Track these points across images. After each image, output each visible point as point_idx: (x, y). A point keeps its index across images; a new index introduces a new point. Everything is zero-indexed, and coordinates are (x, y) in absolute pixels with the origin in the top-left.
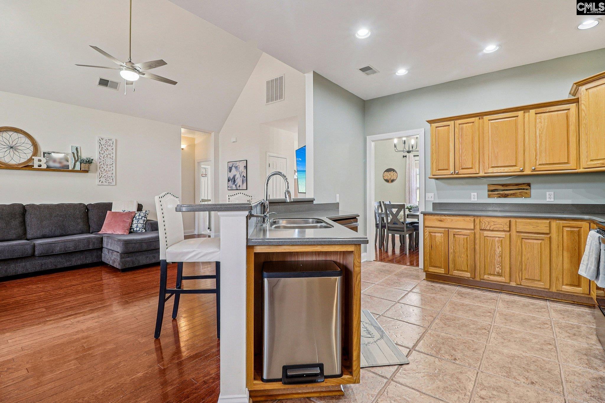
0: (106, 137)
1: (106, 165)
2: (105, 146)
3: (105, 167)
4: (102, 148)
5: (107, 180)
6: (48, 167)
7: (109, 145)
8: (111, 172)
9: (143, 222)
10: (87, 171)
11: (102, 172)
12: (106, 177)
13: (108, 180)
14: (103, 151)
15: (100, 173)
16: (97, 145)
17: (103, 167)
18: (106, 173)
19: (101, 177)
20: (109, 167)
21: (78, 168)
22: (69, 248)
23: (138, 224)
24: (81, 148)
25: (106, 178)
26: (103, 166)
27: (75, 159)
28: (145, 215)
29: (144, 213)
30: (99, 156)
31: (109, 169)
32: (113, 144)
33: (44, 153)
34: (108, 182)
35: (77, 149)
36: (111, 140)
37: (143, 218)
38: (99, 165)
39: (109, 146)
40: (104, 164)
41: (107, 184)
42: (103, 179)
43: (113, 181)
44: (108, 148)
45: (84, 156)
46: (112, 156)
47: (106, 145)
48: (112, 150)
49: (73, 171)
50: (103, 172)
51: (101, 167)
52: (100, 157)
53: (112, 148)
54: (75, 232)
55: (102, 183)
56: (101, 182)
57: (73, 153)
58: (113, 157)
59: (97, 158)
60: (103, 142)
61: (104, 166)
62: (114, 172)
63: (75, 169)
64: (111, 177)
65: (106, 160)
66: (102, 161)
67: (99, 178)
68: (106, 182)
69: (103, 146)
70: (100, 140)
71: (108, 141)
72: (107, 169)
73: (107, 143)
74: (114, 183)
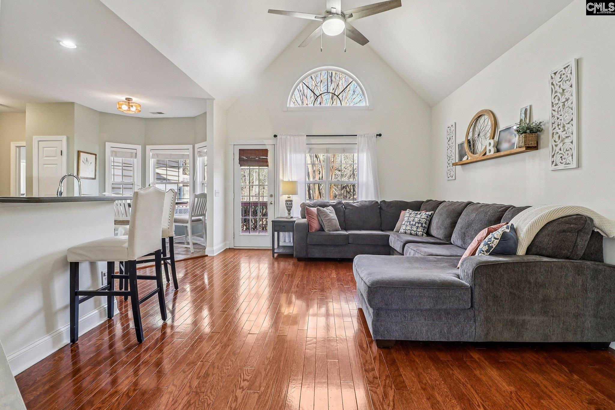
0: (559, 67)
1: (562, 125)
2: (560, 87)
3: (560, 132)
4: (556, 92)
5: (563, 157)
6: (496, 152)
7: (567, 79)
8: (567, 141)
10: (534, 148)
11: (556, 144)
13: (566, 159)
14: (557, 98)
15: (554, 146)
17: (558, 131)
18: (562, 144)
19: (554, 154)
25: (561, 155)
26: (557, 128)
30: (551, 111)
32: (571, 73)
33: (500, 132)
34: (564, 163)
35: (526, 110)
36: (567, 67)
39: (565, 81)
40: (558, 125)
41: (562, 166)
42: (557, 159)
43: (573, 158)
44: (564, 87)
46: (570, 102)
47: (561, 83)
48: (571, 89)
51: (555, 134)
52: (553, 113)
53: (570, 83)
55: (554, 167)
56: (554, 163)
58: (572, 103)
60: (557, 78)
61: (560, 129)
62: (575, 137)
64: (570, 150)
65: (561, 115)
66: (556, 120)
67: (551, 157)
68: (562, 162)
69: (557, 88)
70: (552, 77)
71: (564, 72)
72: (563, 135)
73: (562, 76)
74: (574, 165)
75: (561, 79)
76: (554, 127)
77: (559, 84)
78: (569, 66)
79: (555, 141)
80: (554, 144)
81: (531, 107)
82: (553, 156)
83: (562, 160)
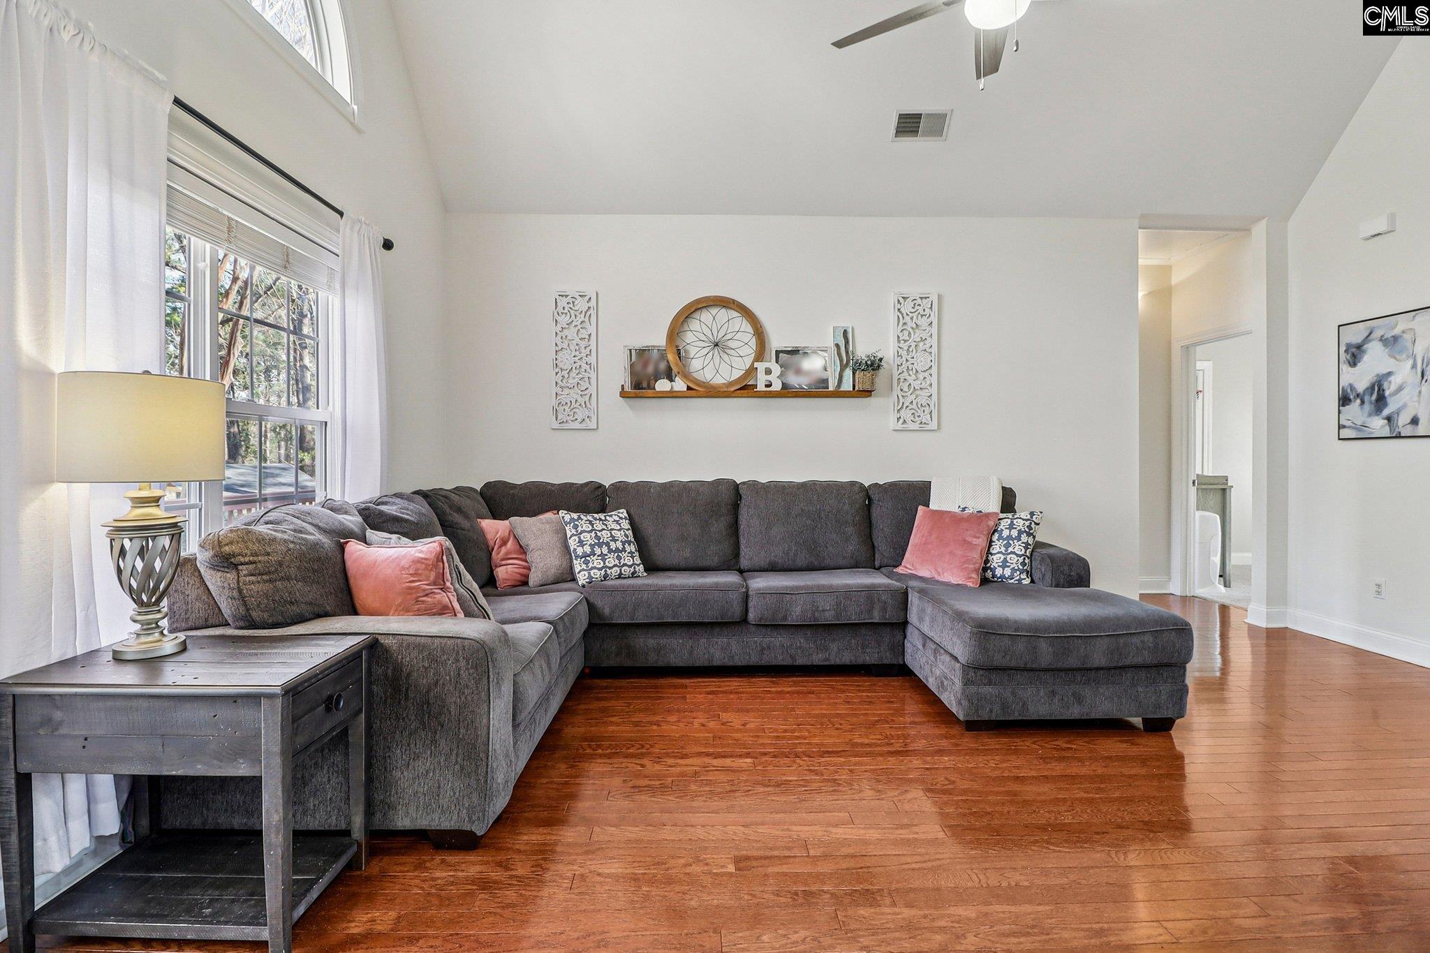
0: (914, 291)
1: (914, 371)
2: (912, 318)
3: (910, 380)
4: (905, 324)
5: (916, 414)
6: (785, 386)
7: (922, 313)
8: (925, 393)
9: (1023, 552)
10: (867, 393)
11: (904, 394)
12: (914, 406)
13: (919, 416)
14: (906, 333)
15: (900, 397)
16: (892, 317)
17: (908, 377)
18: (913, 396)
19: (902, 407)
20: (921, 376)
21: (847, 386)
22: (823, 611)
23: (1009, 557)
24: (855, 330)
25: (913, 411)
26: (906, 374)
27: (841, 361)
28: (1030, 527)
29: (1027, 520)
30: (897, 349)
31: (921, 384)
32: (931, 308)
33: (778, 352)
34: (919, 422)
35: (845, 333)
36: (926, 298)
37: (1024, 538)
38: (896, 373)
39: (922, 316)
40: (908, 369)
41: (916, 426)
42: (907, 414)
43: (931, 418)
44: (919, 323)
45: (862, 350)
46: (928, 345)
47: (915, 315)
48: (928, 328)
49: (838, 394)
50: (906, 392)
51: (902, 380)
52: (900, 351)
53: (929, 320)
54: (841, 562)
55: (904, 426)
56: (901, 421)
57: (837, 346)
58: (931, 347)
59: (892, 354)
60: (907, 307)
61: (909, 375)
62: (934, 390)
63: (841, 389)
64: (927, 407)
65: (913, 358)
66: (905, 362)
67: (896, 411)
68: (914, 420)
69: (907, 319)
70: (899, 301)
71: (919, 301)
72: (916, 384)
73: (917, 307)
74: (934, 425)
75: (915, 310)
76: (900, 371)
77: (911, 315)
78: (928, 297)
79: (901, 390)
80: (900, 394)
81: (853, 329)
82: (898, 411)
83: (914, 417)
